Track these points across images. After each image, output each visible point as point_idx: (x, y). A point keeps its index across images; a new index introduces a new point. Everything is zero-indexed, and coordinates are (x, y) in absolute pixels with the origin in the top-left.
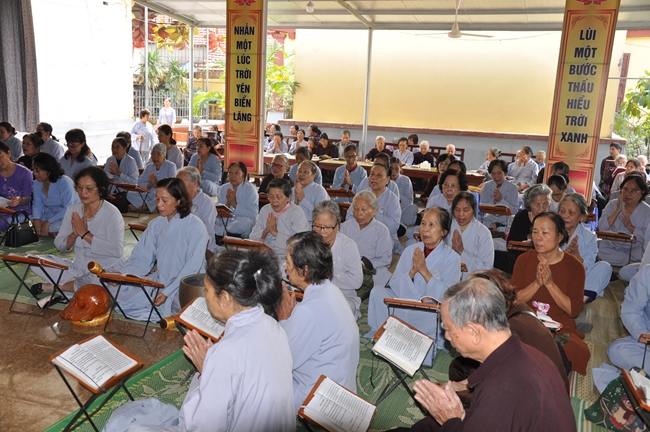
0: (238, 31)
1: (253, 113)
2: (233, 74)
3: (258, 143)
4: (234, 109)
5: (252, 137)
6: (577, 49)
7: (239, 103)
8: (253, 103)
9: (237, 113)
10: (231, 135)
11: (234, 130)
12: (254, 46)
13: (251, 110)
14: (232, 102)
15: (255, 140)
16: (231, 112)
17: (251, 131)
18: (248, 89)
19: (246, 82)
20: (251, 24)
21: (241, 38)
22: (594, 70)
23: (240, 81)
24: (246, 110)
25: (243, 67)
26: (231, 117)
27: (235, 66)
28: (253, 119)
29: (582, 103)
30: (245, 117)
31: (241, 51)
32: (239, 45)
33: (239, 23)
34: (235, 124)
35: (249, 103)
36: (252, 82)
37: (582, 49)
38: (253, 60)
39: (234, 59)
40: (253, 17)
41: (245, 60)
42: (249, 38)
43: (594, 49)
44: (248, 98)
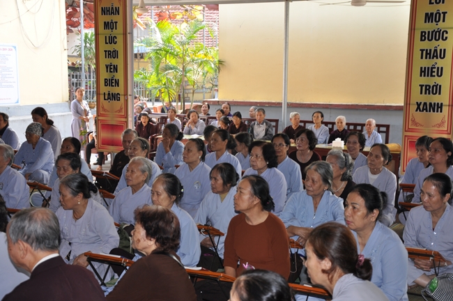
0: (104, 11)
1: (122, 92)
2: (102, 54)
3: (127, 122)
4: (104, 89)
5: (121, 117)
6: (427, 14)
7: (108, 82)
8: (121, 83)
9: (107, 93)
10: (103, 115)
11: (105, 110)
12: (120, 26)
13: (119, 90)
14: (102, 82)
15: (124, 120)
16: (102, 92)
17: (119, 111)
18: (116, 69)
19: (114, 62)
20: (116, 4)
21: (108, 18)
22: (445, 35)
23: (108, 61)
24: (115, 90)
25: (110, 47)
26: (102, 97)
27: (103, 47)
28: (122, 98)
29: (435, 70)
30: (114, 97)
31: (108, 32)
32: (107, 25)
33: (105, 4)
34: (106, 104)
35: (117, 83)
36: (119, 62)
37: (432, 14)
38: (120, 40)
39: (102, 40)
41: (112, 40)
42: (115, 18)
43: (444, 13)
44: (116, 78)
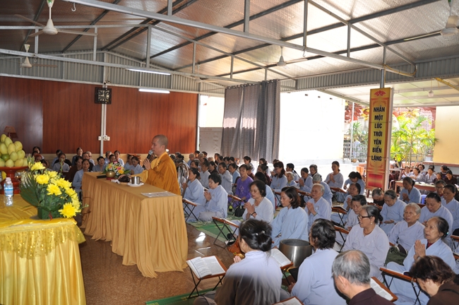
0: (375, 110)
1: (383, 156)
2: (372, 134)
3: (385, 174)
4: (372, 154)
5: (382, 170)
7: (375, 150)
8: (383, 151)
9: (374, 156)
10: (370, 169)
12: (384, 118)
13: (381, 154)
14: (371, 150)
15: (383, 172)
16: (371, 155)
17: (381, 167)
18: (380, 142)
19: (380, 138)
20: (383, 106)
21: (377, 114)
23: (376, 138)
24: (379, 154)
25: (378, 130)
26: (370, 158)
27: (373, 129)
28: (383, 159)
30: (378, 158)
31: (377, 121)
32: (376, 117)
33: (376, 106)
34: (372, 162)
35: (380, 151)
36: (382, 138)
38: (384, 126)
39: (373, 125)
40: (384, 102)
41: (379, 126)
42: (381, 113)
44: (380, 147)
